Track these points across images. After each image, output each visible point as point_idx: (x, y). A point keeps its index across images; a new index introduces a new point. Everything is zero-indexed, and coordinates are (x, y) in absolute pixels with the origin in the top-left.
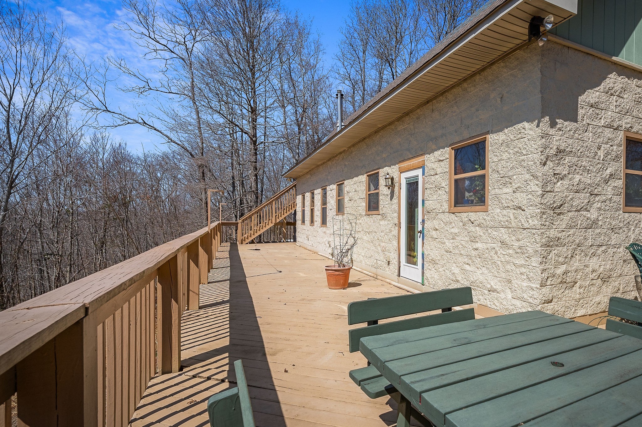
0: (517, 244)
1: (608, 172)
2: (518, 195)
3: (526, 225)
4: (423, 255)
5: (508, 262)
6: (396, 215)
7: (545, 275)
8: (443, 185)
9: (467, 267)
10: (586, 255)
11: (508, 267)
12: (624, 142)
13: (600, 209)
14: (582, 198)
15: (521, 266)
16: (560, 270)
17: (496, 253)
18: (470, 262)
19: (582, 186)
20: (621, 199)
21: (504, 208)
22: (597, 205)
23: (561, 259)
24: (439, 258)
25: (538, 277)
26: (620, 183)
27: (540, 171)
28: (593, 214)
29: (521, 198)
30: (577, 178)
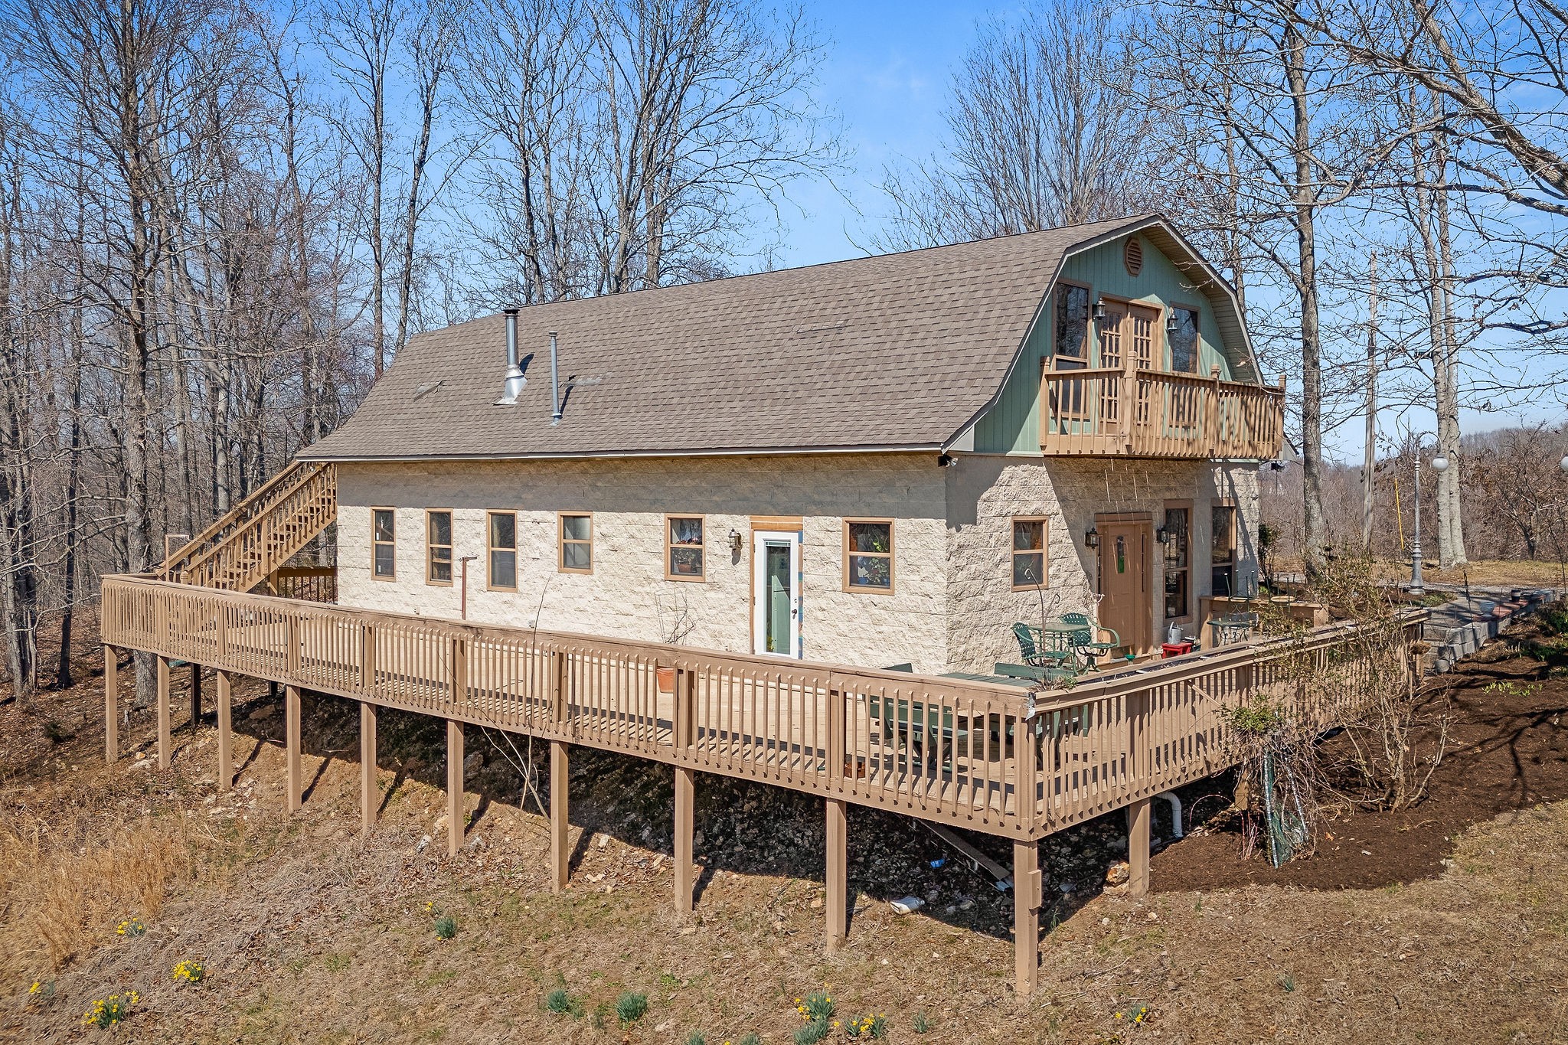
0: (925, 628)
1: (998, 557)
2: (926, 583)
3: (934, 611)
4: (800, 641)
5: (916, 644)
6: (746, 586)
7: (950, 654)
8: (834, 559)
9: (869, 651)
10: (981, 635)
11: (917, 649)
12: (1012, 527)
13: (992, 592)
14: (977, 585)
15: (929, 647)
16: (961, 649)
17: (904, 636)
18: (872, 646)
19: (977, 573)
20: (1009, 580)
21: (912, 594)
22: (989, 589)
23: (962, 640)
24: (828, 643)
25: (944, 655)
26: (1009, 566)
27: (945, 566)
28: (986, 598)
29: (929, 587)
30: (974, 566)
